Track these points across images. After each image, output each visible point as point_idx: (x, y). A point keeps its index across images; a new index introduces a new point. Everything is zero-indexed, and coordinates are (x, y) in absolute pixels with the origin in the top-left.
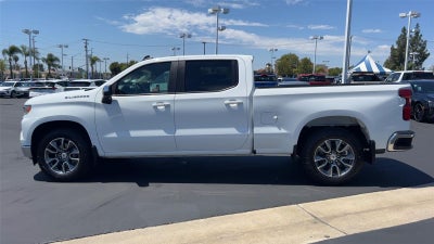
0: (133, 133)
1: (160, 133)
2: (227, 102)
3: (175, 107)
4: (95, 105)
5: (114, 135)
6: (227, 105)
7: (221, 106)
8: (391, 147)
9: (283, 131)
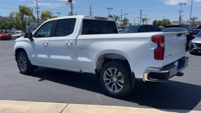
6: (67, 44)
9: (89, 60)
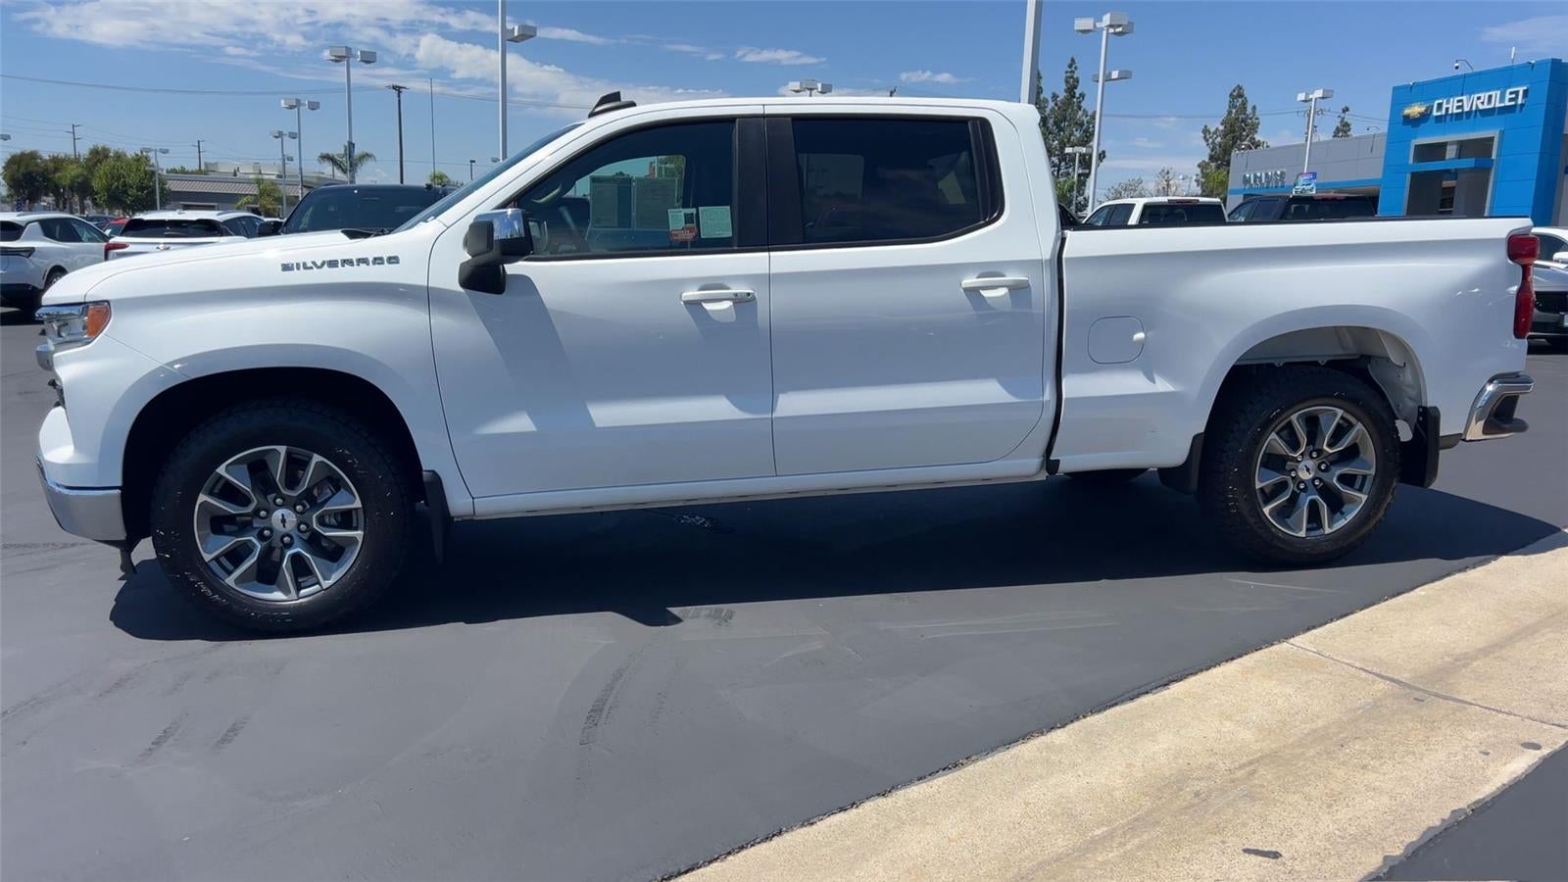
0: (606, 414)
1: (716, 408)
2: (970, 281)
3: (774, 305)
4: (426, 297)
5: (521, 423)
6: (973, 292)
7: (949, 295)
8: (1476, 431)
9: (1162, 386)
